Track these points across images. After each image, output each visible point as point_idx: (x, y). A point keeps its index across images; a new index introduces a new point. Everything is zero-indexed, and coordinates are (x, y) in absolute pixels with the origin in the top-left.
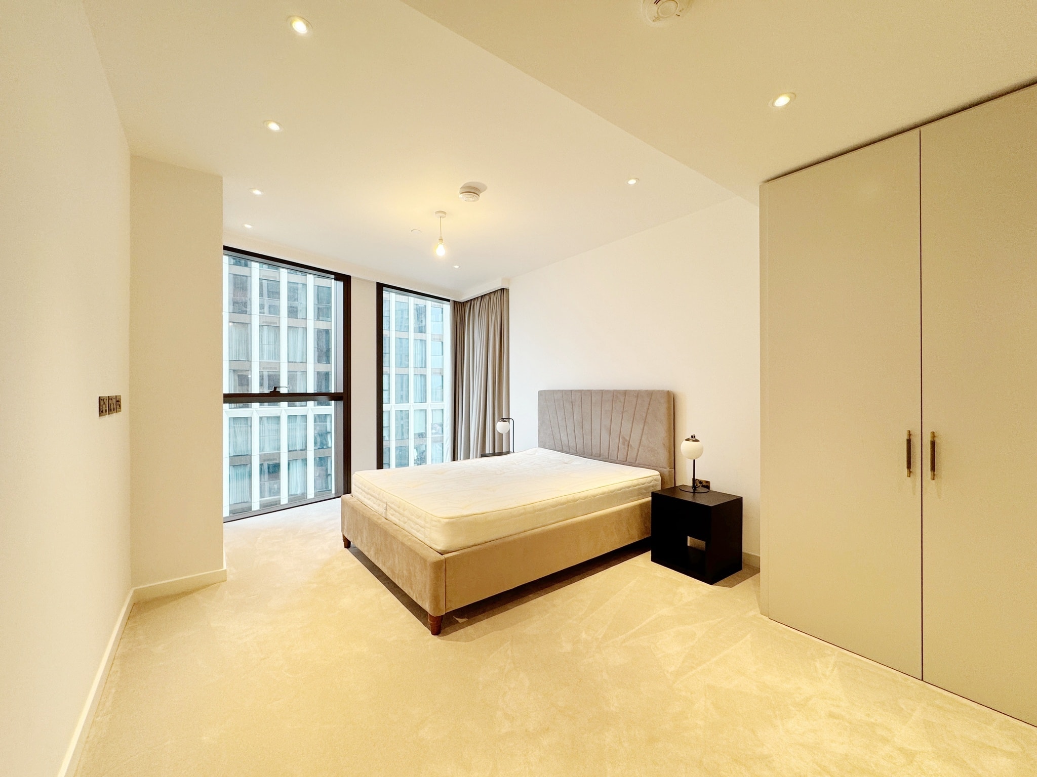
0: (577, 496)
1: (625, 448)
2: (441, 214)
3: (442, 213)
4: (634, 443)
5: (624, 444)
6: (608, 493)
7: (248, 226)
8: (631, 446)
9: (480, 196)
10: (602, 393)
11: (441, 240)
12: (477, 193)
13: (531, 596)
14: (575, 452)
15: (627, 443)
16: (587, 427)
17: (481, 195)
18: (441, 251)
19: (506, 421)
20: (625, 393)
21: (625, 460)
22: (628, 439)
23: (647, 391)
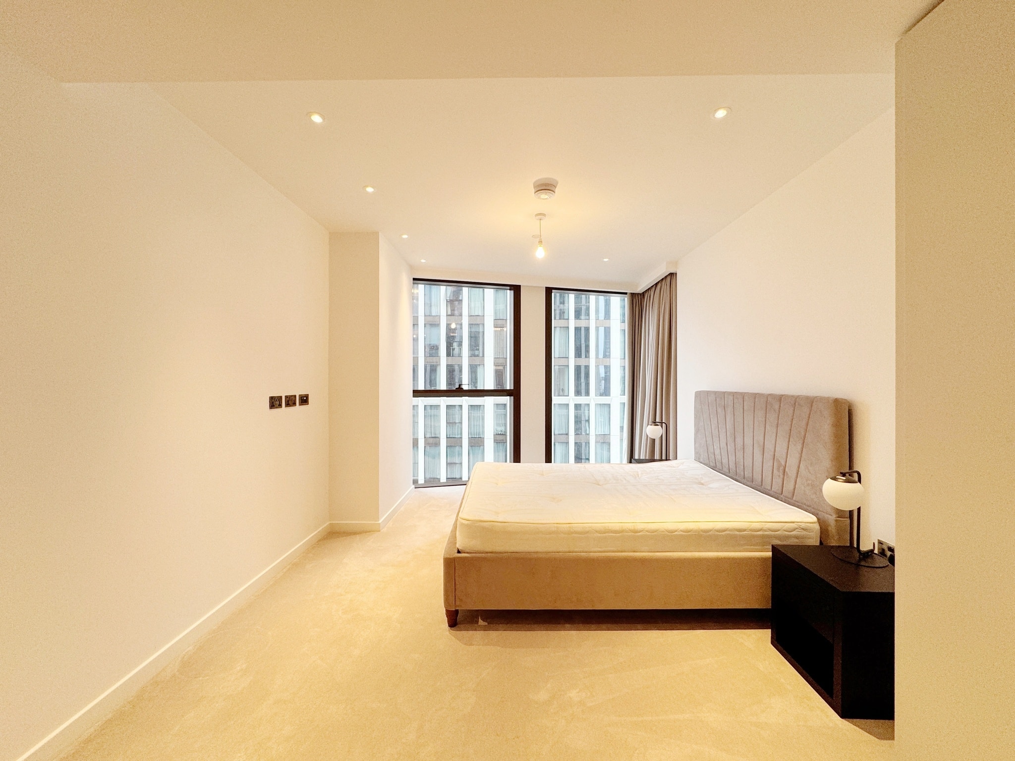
0: (640, 527)
1: (779, 476)
2: (540, 217)
3: (541, 215)
4: (791, 471)
5: (778, 470)
6: (696, 531)
7: (423, 261)
8: (787, 474)
9: (556, 192)
10: (755, 396)
11: (541, 242)
12: (550, 189)
13: (567, 626)
14: (728, 471)
15: (782, 468)
16: (739, 440)
17: (556, 190)
18: (540, 253)
19: (658, 425)
20: (780, 398)
21: (780, 491)
22: (783, 463)
23: (807, 398)
